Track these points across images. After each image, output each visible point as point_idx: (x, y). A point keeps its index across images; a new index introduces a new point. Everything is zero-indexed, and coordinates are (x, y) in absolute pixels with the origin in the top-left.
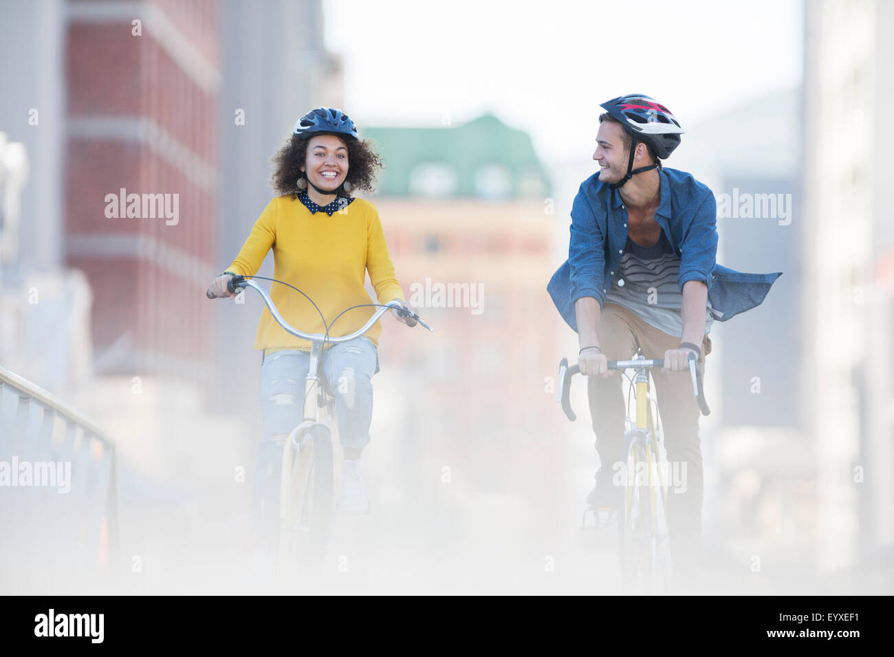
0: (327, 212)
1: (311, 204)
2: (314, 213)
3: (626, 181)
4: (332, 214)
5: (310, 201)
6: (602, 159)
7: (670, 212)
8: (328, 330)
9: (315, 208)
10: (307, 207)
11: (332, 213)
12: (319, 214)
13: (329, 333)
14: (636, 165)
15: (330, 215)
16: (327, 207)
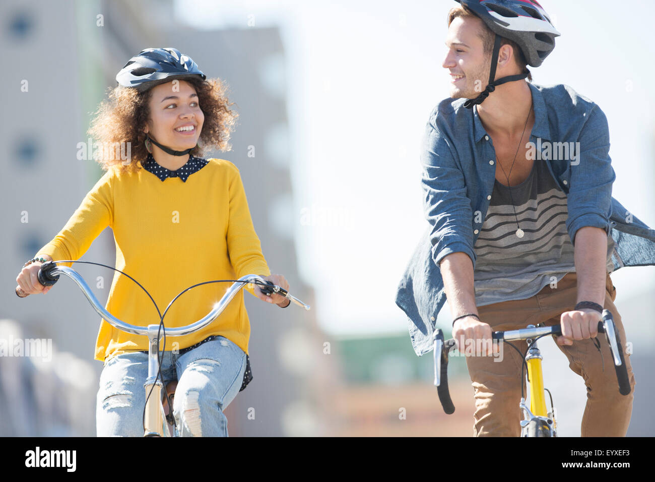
0: (181, 177)
1: (158, 169)
2: (163, 179)
3: (487, 95)
4: (186, 179)
5: (158, 165)
6: (455, 66)
7: (549, 132)
8: (162, 318)
9: (164, 173)
10: (154, 173)
11: (186, 177)
12: (170, 180)
13: (164, 321)
14: (500, 73)
15: (184, 181)
16: (179, 170)
